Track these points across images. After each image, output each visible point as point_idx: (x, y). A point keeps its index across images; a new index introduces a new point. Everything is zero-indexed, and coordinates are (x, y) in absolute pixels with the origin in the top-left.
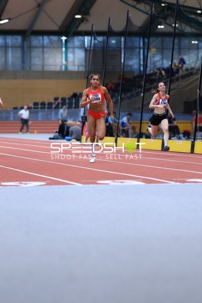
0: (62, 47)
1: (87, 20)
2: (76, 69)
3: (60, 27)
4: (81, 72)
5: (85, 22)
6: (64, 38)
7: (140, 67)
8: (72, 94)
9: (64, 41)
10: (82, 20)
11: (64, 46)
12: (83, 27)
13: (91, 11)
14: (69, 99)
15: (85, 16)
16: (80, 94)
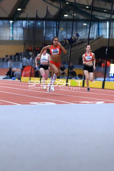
0: (10, 27)
1: (24, 12)
2: (18, 39)
3: (9, 15)
4: (21, 41)
6: (11, 22)
8: (15, 53)
9: (11, 24)
10: (21, 12)
12: (22, 16)
13: (27, 6)
14: (14, 56)
15: (23, 9)
16: (21, 53)
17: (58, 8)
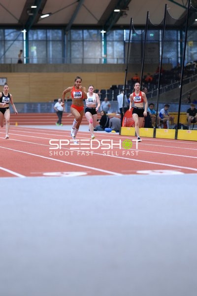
0: (101, 41)
1: (126, 14)
2: (115, 62)
3: (99, 21)
4: (120, 64)
5: (124, 16)
6: (103, 32)
7: (178, 60)
8: (111, 86)
9: (103, 35)
10: (121, 14)
11: (103, 39)
12: (122, 21)
13: (129, 6)
14: (108, 91)
15: (122, 10)
16: (119, 86)
17: (184, 7)
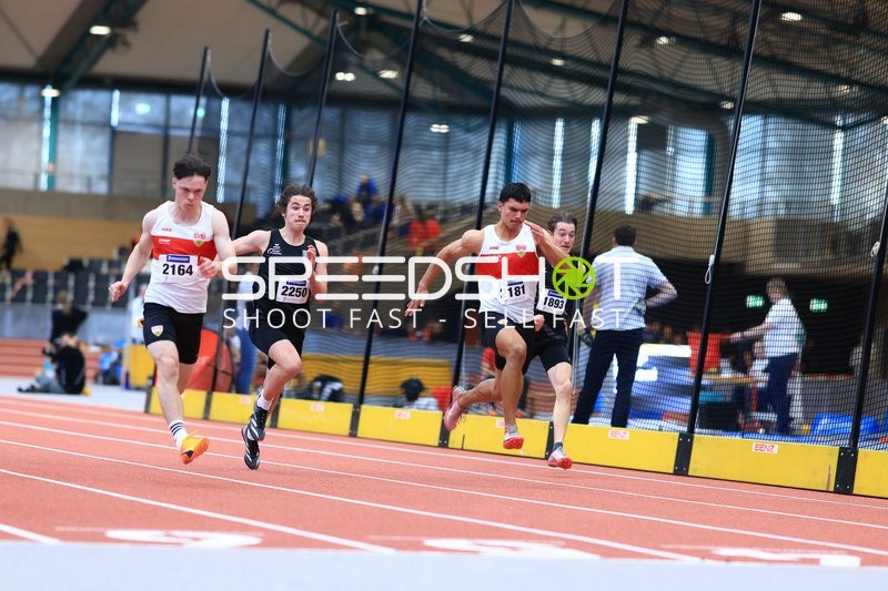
0: (41, 120)
1: (126, 44)
2: (77, 187)
3: (41, 60)
4: (97, 197)
5: (120, 48)
6: (50, 93)
8: (65, 261)
9: (48, 101)
10: (110, 42)
11: (47, 112)
12: (109, 64)
13: (143, 16)
14: (57, 275)
15: (119, 31)
16: (92, 262)
17: (306, 33)
